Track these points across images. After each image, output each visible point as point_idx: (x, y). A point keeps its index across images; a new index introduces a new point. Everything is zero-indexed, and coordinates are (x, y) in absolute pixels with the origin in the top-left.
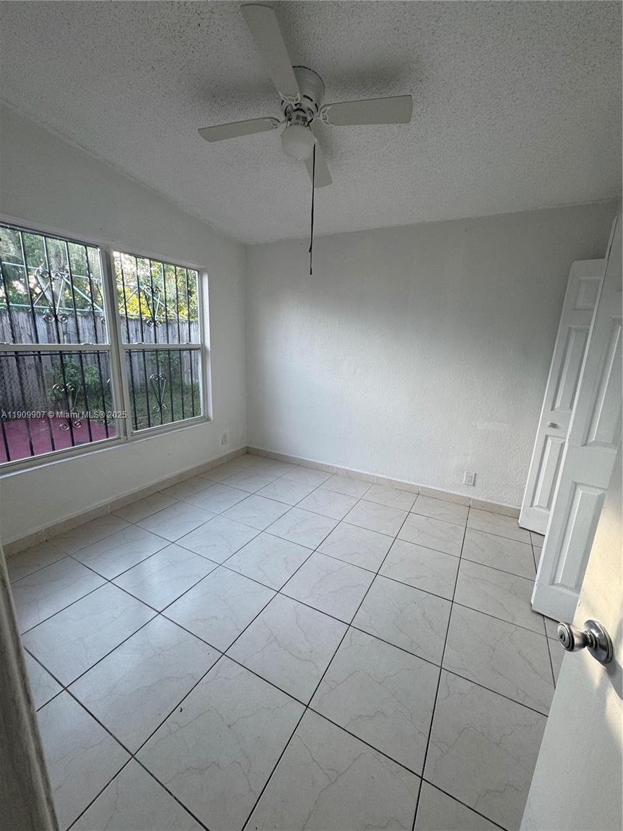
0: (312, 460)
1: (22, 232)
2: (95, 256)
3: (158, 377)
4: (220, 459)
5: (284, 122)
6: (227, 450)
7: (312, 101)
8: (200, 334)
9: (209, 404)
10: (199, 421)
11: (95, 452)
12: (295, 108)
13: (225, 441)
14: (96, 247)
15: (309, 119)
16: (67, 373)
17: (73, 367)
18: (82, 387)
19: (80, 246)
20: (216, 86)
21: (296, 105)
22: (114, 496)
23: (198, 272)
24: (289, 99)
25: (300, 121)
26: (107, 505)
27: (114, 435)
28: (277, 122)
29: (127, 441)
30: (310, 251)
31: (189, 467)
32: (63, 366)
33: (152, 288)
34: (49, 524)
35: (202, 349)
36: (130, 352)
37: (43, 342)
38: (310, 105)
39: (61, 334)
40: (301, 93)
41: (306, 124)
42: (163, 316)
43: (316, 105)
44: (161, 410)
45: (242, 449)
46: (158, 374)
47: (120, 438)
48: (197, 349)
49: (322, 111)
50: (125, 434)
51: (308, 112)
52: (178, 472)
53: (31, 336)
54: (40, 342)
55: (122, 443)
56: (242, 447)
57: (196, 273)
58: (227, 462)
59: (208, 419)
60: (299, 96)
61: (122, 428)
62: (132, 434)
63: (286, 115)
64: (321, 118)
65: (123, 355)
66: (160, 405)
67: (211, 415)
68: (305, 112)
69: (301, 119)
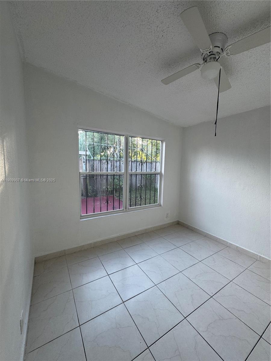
0: (214, 235)
1: (101, 133)
2: (123, 139)
3: (141, 185)
4: (165, 225)
5: (203, 64)
6: (168, 221)
7: (219, 47)
8: (160, 167)
9: (162, 198)
10: (156, 206)
11: (114, 215)
12: (209, 54)
13: (168, 216)
14: (123, 136)
15: (217, 58)
16: (115, 181)
17: (117, 179)
18: (119, 187)
19: (118, 136)
20: (170, 60)
21: (210, 53)
22: (119, 234)
23: (161, 141)
24: (205, 51)
25: (212, 60)
26: (115, 237)
27: (122, 208)
28: (199, 65)
29: (126, 211)
30: (216, 123)
31: (150, 227)
32: (114, 179)
33: (142, 149)
34: (95, 241)
35: (160, 174)
36: (131, 175)
37: (109, 171)
38: (218, 50)
39: (115, 167)
40: (213, 46)
41: (215, 60)
42: (150, 160)
43: (222, 49)
44: (141, 199)
45: (176, 221)
46: (141, 184)
47: (124, 210)
48: (158, 174)
49: (226, 50)
50: (126, 209)
51: (217, 54)
52: (145, 228)
53: (106, 168)
54: (108, 171)
55: (124, 212)
56: (176, 220)
57: (161, 142)
58: (168, 227)
59: (161, 206)
60: (211, 47)
61: (125, 206)
62: (129, 209)
63: (204, 60)
64: (225, 54)
65: (128, 176)
66: (141, 197)
67: (162, 204)
68: (215, 55)
69: (212, 59)
